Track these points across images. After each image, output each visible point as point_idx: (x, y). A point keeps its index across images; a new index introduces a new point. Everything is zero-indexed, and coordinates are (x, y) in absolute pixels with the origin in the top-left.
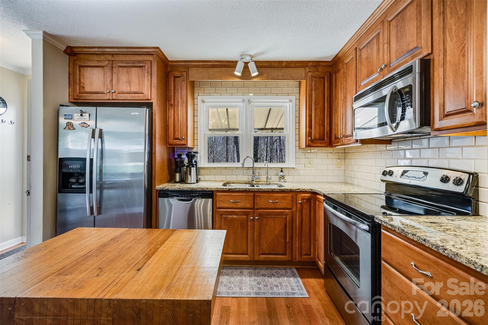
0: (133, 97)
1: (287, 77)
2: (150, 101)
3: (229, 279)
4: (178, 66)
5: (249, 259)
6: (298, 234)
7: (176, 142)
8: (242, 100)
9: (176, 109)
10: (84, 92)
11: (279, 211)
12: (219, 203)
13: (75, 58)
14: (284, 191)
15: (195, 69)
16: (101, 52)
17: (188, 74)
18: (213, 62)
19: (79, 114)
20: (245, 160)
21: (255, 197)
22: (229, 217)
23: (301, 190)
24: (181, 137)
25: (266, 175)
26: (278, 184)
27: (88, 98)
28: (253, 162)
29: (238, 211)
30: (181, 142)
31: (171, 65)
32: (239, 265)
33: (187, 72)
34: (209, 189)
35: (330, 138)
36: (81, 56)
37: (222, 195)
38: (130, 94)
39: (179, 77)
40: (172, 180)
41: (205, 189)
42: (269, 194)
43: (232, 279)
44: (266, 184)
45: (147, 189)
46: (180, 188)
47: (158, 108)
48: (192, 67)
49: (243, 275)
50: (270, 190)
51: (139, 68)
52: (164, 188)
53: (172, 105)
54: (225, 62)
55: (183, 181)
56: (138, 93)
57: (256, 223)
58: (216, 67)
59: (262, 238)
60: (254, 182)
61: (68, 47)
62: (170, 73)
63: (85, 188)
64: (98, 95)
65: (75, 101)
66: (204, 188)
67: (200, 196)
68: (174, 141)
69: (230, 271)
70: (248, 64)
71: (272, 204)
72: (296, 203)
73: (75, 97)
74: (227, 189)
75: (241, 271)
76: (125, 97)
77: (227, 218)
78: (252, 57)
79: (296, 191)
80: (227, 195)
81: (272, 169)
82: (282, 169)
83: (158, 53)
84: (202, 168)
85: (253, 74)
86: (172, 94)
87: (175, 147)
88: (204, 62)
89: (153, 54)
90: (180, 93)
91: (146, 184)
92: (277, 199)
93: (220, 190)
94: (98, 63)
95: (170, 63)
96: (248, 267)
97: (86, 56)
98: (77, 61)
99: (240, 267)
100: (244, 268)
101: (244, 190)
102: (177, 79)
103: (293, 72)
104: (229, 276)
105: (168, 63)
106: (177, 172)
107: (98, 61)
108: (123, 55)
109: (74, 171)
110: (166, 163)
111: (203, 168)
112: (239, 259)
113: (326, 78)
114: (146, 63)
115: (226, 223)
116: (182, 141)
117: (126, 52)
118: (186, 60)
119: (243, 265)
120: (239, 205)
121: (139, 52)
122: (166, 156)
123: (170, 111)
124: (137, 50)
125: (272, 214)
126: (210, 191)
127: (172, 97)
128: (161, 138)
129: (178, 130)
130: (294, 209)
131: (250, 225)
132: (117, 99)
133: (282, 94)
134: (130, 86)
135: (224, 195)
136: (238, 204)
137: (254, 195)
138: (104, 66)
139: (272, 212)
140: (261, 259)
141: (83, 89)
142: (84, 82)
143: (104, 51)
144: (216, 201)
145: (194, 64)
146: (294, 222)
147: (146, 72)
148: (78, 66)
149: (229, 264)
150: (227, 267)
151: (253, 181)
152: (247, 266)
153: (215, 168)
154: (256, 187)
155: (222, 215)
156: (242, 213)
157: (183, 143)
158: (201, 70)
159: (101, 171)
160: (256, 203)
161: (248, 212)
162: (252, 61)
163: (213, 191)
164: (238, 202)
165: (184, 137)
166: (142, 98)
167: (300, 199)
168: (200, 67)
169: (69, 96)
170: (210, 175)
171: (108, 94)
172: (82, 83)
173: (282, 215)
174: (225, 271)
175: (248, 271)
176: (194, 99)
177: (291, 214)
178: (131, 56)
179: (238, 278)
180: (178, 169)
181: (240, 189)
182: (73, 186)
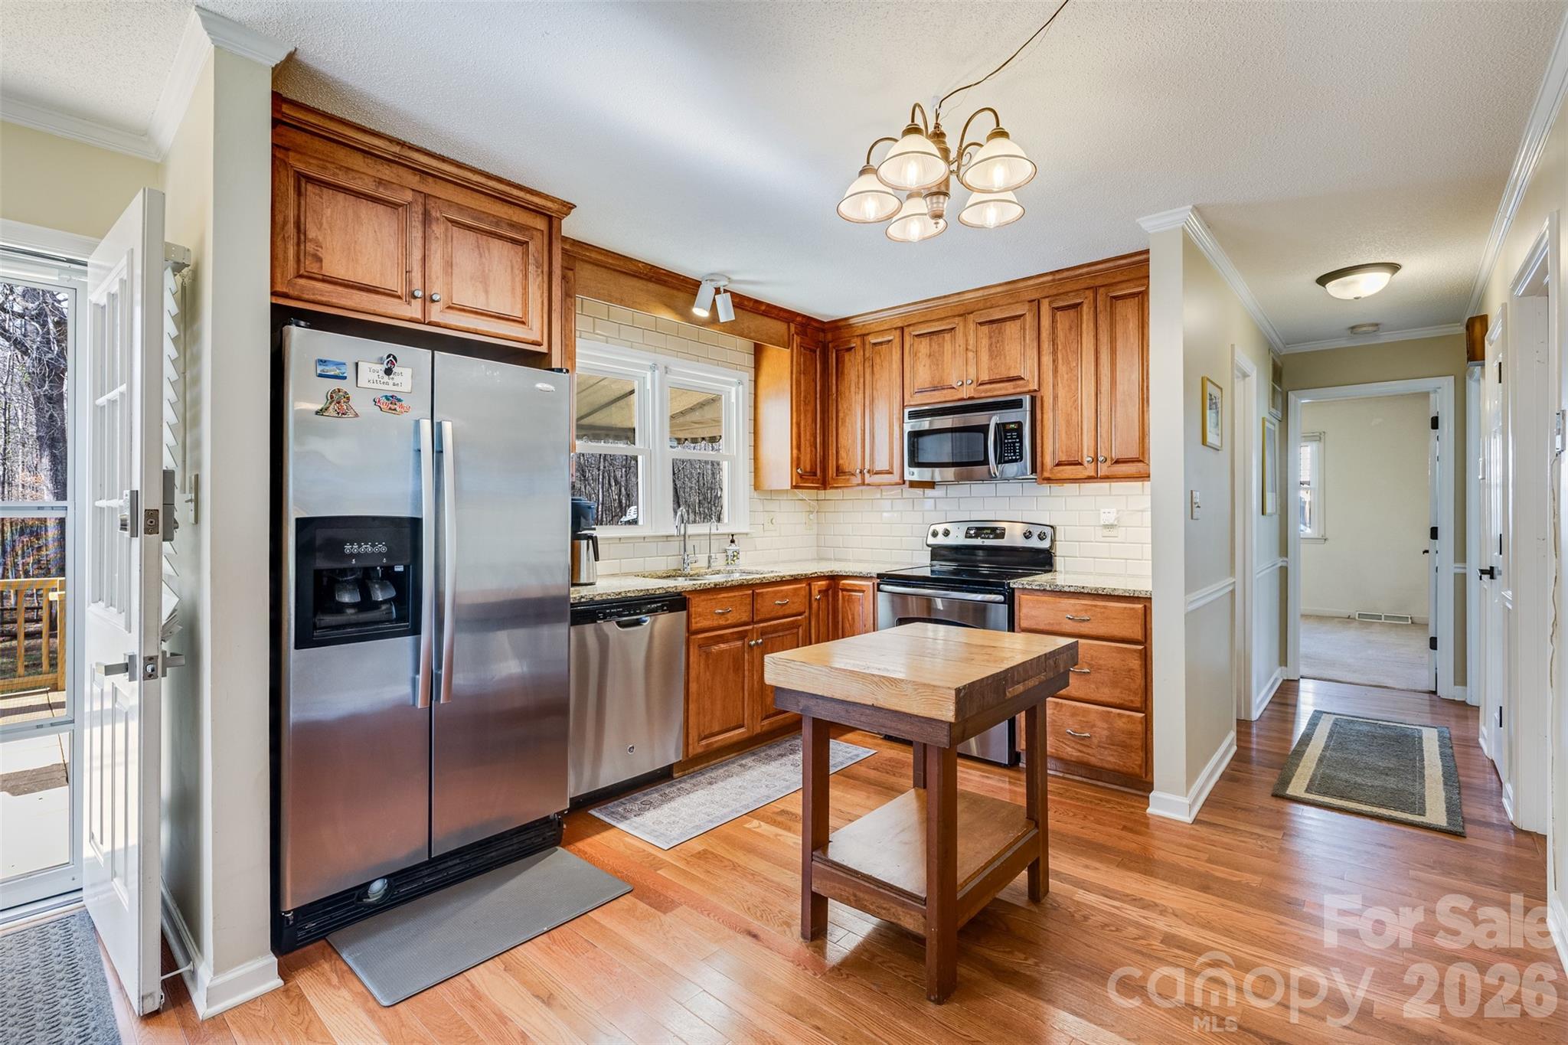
0: (494, 328)
2: (543, 350)
5: (745, 737)
10: (321, 277)
11: (789, 621)
12: (698, 620)
13: (294, 141)
17: (575, 277)
18: (638, 265)
19: (382, 367)
21: (754, 597)
22: (714, 648)
25: (708, 553)
27: (334, 301)
29: (728, 633)
34: (679, 590)
35: (824, 469)
37: (703, 599)
38: (486, 318)
41: (672, 590)
42: (775, 589)
46: (620, 593)
50: (778, 579)
51: (515, 247)
52: (582, 597)
56: (508, 319)
64: (375, 297)
67: (665, 608)
71: (780, 607)
72: (811, 600)
73: (281, 288)
74: (711, 585)
77: (711, 652)
80: (710, 599)
81: (713, 537)
82: (732, 536)
92: (786, 597)
93: (698, 588)
94: (377, 187)
98: (291, 154)
107: (372, 179)
108: (459, 189)
112: (731, 741)
113: (818, 353)
114: (532, 235)
115: (708, 664)
125: (780, 628)
126: (681, 594)
130: (807, 613)
131: (749, 661)
134: (487, 292)
136: (729, 617)
137: (753, 593)
138: (399, 205)
139: (779, 625)
140: (765, 728)
141: (318, 265)
142: (320, 238)
144: (694, 615)
145: (593, 255)
147: (534, 262)
151: (685, 567)
155: (703, 646)
156: (735, 636)
160: (757, 609)
161: (746, 631)
162: (729, 290)
163: (685, 592)
164: (729, 612)
167: (817, 592)
172: (311, 241)
178: (484, 197)
181: (734, 583)
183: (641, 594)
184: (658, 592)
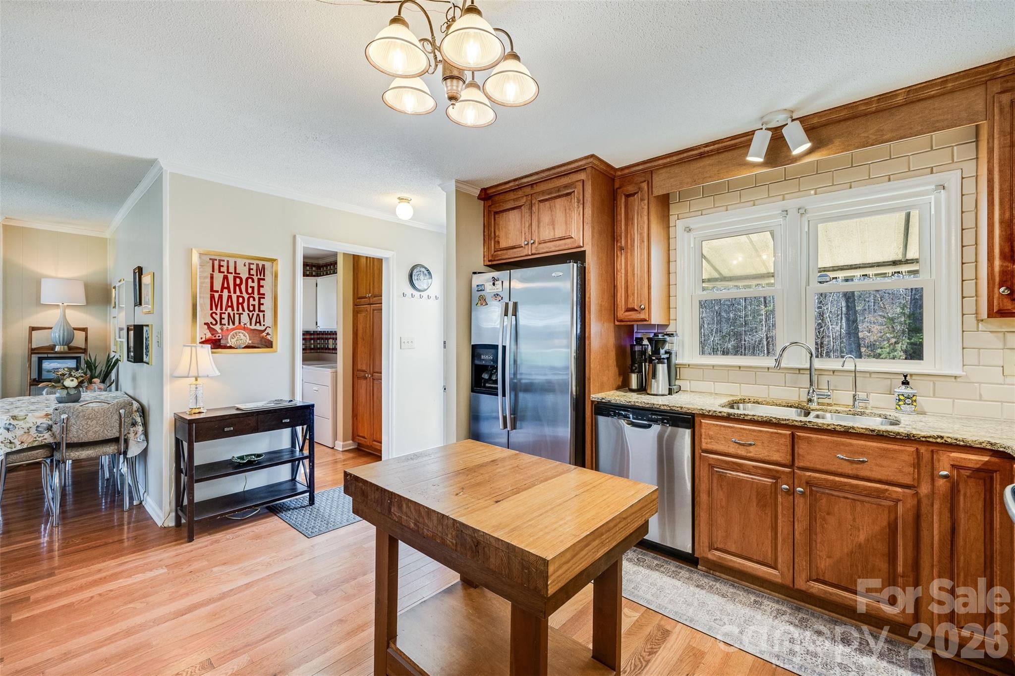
0: (558, 246)
1: (911, 128)
2: (582, 249)
3: (723, 604)
4: (633, 174)
5: (779, 580)
6: (939, 561)
7: (630, 315)
8: (780, 212)
9: (629, 254)
11: (870, 487)
12: (706, 441)
13: (490, 203)
14: (886, 436)
15: (663, 171)
16: (518, 185)
17: (650, 184)
18: (699, 148)
19: (492, 283)
20: (784, 349)
21: (796, 440)
22: (730, 474)
23: (949, 440)
24: (637, 306)
25: (853, 391)
26: (888, 417)
28: (811, 357)
29: (749, 465)
30: (638, 315)
31: (621, 175)
32: (757, 585)
33: (648, 182)
34: (684, 410)
36: (496, 198)
37: (714, 424)
38: (554, 242)
39: (635, 193)
40: (624, 385)
41: (676, 409)
42: (835, 439)
43: (730, 607)
44: (851, 413)
45: (575, 397)
46: (630, 402)
47: (595, 258)
48: (658, 169)
49: (759, 608)
50: (838, 428)
51: (566, 198)
52: (603, 399)
53: (622, 249)
54: (727, 140)
55: (643, 389)
56: (565, 239)
57: (800, 503)
58: (708, 156)
59: (816, 541)
60: (814, 406)
61: (482, 190)
62: (619, 190)
63: (497, 388)
64: (515, 250)
65: (490, 263)
66: (673, 406)
67: (665, 421)
68: (627, 313)
69: (732, 590)
70: (783, 131)
71: (847, 463)
72: (932, 474)
73: (490, 259)
74: (723, 414)
75: (758, 599)
76: (548, 247)
77: (725, 476)
78: (792, 112)
79: (929, 442)
80: (725, 426)
81: (873, 375)
82: (905, 376)
83: (594, 164)
84: (686, 365)
85: (794, 150)
86: (623, 227)
87: (633, 325)
88: (681, 154)
89: (585, 169)
90: (636, 225)
91: (574, 388)
92: (862, 454)
93: (707, 413)
94: (515, 202)
95: (619, 173)
96: (779, 598)
97: (501, 197)
99: (758, 592)
100: (768, 596)
101: (765, 419)
102: (631, 198)
103: (934, 109)
104: (725, 599)
105: (614, 174)
106: (633, 372)
107: (514, 200)
108: (545, 182)
109: (488, 364)
110: (613, 354)
111: (689, 365)
112: (754, 573)
114: (576, 185)
115: (721, 485)
116: (640, 313)
117: (547, 176)
118: (645, 159)
119: (768, 591)
120: (753, 452)
121: (565, 171)
122: (612, 341)
123: (619, 260)
124: (563, 169)
125: (847, 488)
126: (686, 414)
127: (623, 234)
128: (600, 311)
129: (633, 294)
130: (924, 489)
131: (782, 503)
132: (537, 252)
133: (910, 173)
134: (554, 229)
135: (717, 425)
136: (751, 450)
137: (793, 435)
138: (521, 206)
139: (846, 484)
140: (814, 591)
141: (498, 245)
142: (499, 234)
143: (521, 184)
144: (701, 435)
145: (661, 162)
146: (924, 525)
147: (576, 201)
148: (493, 213)
149: (734, 577)
150: (726, 581)
151: (810, 400)
152: (777, 594)
153: (713, 366)
154: (811, 418)
155: (714, 467)
156: (760, 472)
157: (642, 317)
158: (676, 171)
159: (515, 361)
160: (798, 454)
161: (777, 471)
162: (793, 120)
163: (693, 415)
164: (750, 445)
165: (643, 306)
166: (570, 246)
167: (947, 465)
168: (674, 165)
169: (484, 257)
170: (703, 381)
171: (526, 247)
173: (879, 497)
174: (718, 586)
175: (776, 606)
176: (669, 227)
177: (911, 502)
178: (555, 180)
179: (747, 611)
180: (636, 365)
181: (755, 418)
182: (487, 385)
183: (647, 406)
184: (662, 407)
